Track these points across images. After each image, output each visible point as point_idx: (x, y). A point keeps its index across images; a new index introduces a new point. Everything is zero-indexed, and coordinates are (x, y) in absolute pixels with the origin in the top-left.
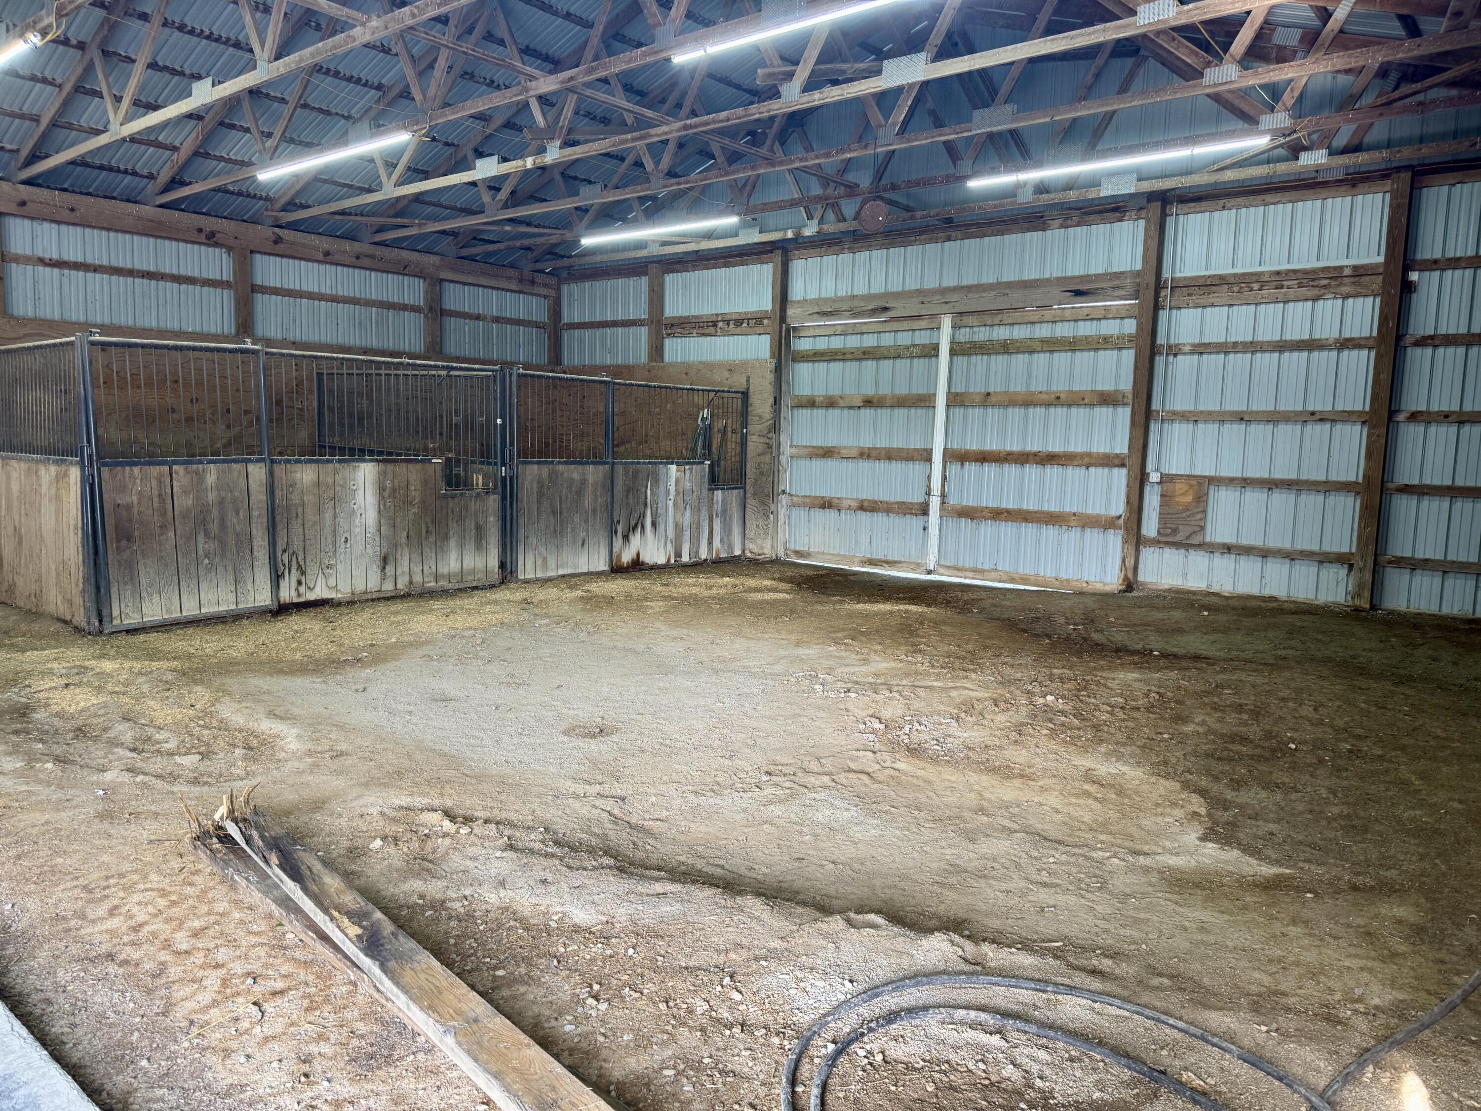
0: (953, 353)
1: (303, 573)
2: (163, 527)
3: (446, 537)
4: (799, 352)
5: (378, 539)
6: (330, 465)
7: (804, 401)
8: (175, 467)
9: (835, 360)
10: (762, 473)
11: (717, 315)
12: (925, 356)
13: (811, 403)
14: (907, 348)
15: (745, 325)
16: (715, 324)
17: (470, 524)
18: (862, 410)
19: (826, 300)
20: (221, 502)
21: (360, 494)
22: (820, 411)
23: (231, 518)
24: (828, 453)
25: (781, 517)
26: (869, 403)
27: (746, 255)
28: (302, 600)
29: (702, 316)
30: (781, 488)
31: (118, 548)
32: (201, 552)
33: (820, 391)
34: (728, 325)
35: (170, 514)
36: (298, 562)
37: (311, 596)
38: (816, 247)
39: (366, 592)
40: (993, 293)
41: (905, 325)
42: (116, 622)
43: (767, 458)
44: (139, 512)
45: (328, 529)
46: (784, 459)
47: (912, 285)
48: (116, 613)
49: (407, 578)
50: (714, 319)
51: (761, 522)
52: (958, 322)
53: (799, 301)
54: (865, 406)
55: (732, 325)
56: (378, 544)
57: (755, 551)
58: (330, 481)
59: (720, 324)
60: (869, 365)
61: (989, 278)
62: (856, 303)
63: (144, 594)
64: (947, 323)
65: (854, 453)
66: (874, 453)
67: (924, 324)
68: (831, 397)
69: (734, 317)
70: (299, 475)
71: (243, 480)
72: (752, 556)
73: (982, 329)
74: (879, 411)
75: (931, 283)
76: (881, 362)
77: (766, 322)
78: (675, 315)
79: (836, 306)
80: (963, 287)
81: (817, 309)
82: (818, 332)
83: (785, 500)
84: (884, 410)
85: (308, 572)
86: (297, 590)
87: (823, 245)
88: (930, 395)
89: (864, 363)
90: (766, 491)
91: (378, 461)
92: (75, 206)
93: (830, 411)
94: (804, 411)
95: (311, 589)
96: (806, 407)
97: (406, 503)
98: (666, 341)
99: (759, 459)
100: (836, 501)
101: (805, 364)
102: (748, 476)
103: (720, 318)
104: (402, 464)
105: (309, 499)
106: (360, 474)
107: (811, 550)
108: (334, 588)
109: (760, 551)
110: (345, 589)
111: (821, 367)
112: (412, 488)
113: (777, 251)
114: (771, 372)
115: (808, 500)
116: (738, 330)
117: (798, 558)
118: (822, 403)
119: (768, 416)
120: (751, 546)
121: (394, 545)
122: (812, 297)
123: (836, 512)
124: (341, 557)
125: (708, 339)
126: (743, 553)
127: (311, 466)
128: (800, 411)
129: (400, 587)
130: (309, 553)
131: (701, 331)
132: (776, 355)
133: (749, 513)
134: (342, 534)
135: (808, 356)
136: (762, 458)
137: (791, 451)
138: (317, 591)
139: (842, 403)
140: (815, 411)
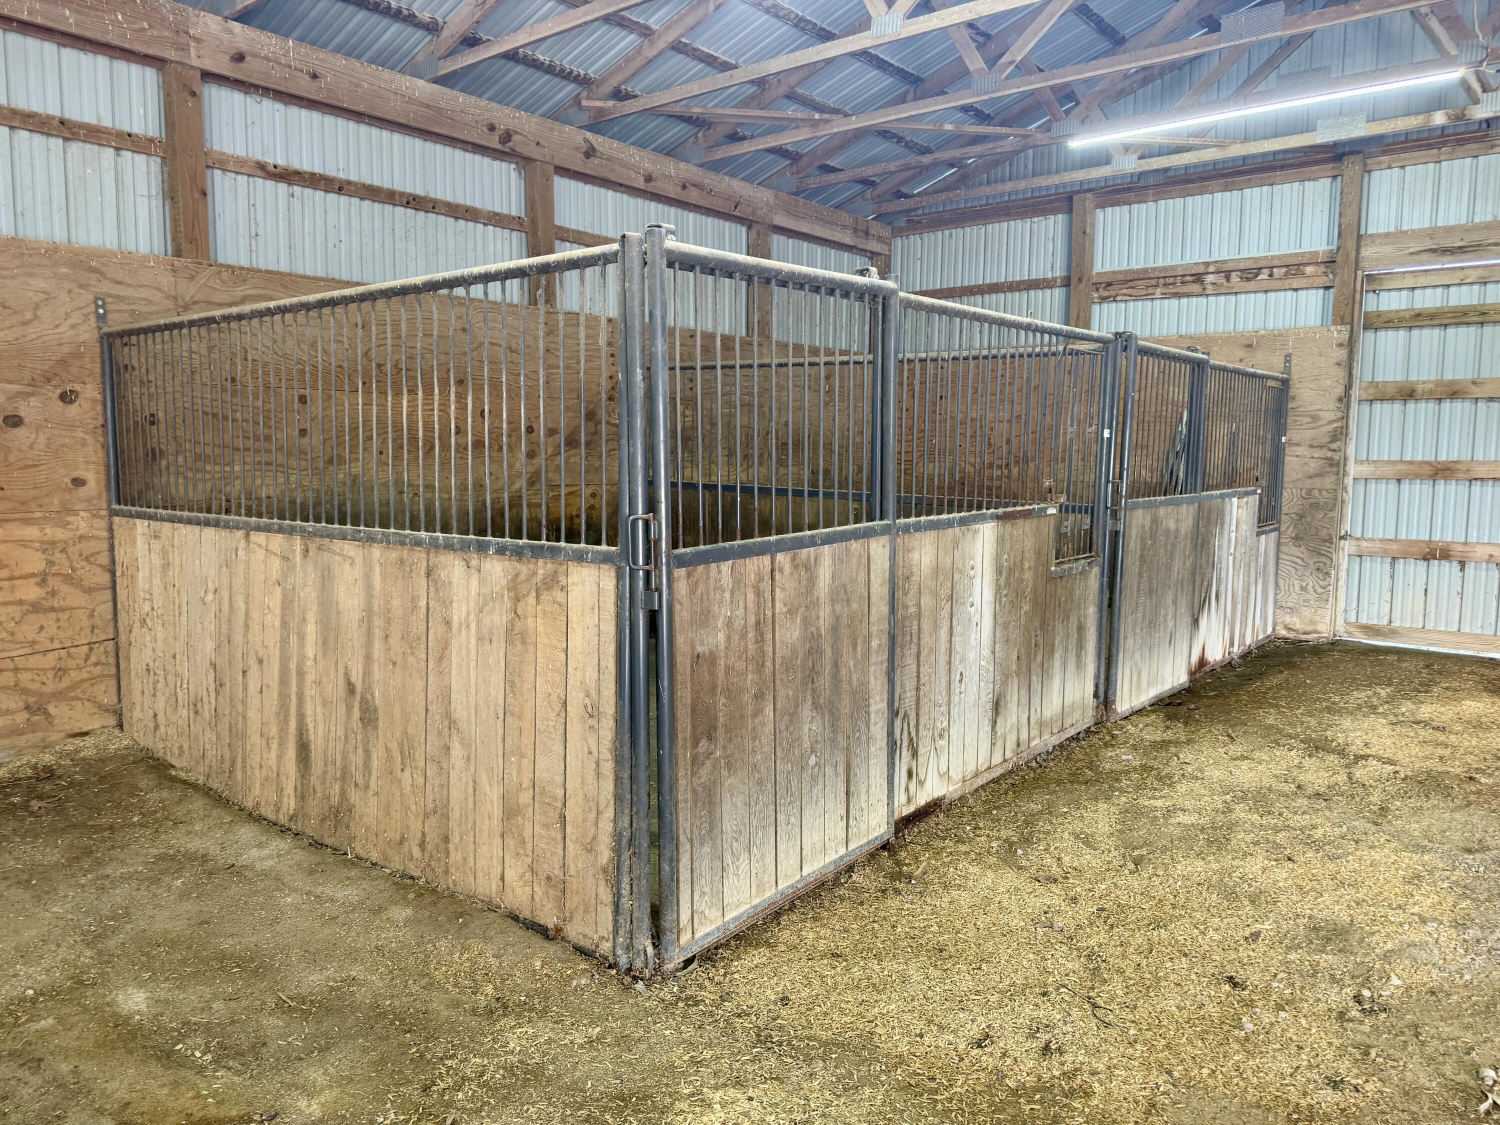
1: (915, 754)
2: (759, 696)
3: (1050, 652)
4: (1379, 314)
5: (991, 669)
6: (950, 531)
7: (1391, 390)
8: (780, 557)
9: (1457, 324)
10: (1315, 506)
11: (1207, 264)
13: (1407, 394)
15: (1264, 276)
16: (1198, 278)
17: (1073, 622)
19: (1449, 230)
20: (835, 629)
21: (977, 581)
22: (1422, 405)
23: (849, 661)
24: (1440, 472)
25: (1343, 574)
27: (1271, 168)
28: (912, 809)
29: (1173, 268)
30: (1347, 527)
31: (694, 760)
32: (807, 744)
33: (1423, 374)
34: (1228, 279)
35: (769, 663)
36: (909, 733)
37: (922, 799)
38: (1429, 147)
39: (976, 775)
42: (685, 938)
43: (1328, 482)
44: (727, 667)
45: (943, 659)
46: (1349, 481)
48: (685, 917)
49: (1015, 739)
50: (1202, 269)
51: (1310, 582)
53: (1387, 235)
55: (1235, 278)
56: (991, 680)
57: (1298, 626)
58: (949, 563)
59: (1210, 278)
63: (728, 859)
68: (1452, 383)
69: (1242, 266)
70: (915, 556)
71: (862, 577)
72: (1291, 635)
77: (1309, 270)
78: (1116, 268)
79: (1475, 237)
81: (1428, 244)
82: (1422, 281)
83: (1347, 546)
85: (921, 751)
86: (907, 789)
87: (1444, 144)
90: (1323, 533)
91: (998, 517)
92: (319, 70)
93: (1446, 405)
94: (1387, 406)
95: (921, 783)
96: (1392, 399)
97: (1019, 594)
98: (1096, 309)
99: (1309, 484)
100: (1459, 548)
101: (1391, 333)
102: (1285, 509)
103: (1212, 269)
104: (1020, 522)
105: (926, 601)
106: (979, 545)
107: (1396, 624)
108: (946, 775)
109: (1310, 628)
110: (956, 775)
111: (1428, 337)
112: (1026, 565)
113: (1352, 158)
114: (1340, 345)
115: (1395, 547)
116: (1252, 285)
117: (1369, 637)
118: (1431, 392)
119: (1331, 416)
120: (1288, 619)
121: (1006, 676)
122: (1415, 226)
123: (1456, 567)
124: (955, 712)
125: (1185, 301)
126: (1274, 629)
127: (931, 535)
128: (1377, 406)
129: (1009, 755)
130: (921, 712)
131: (1172, 290)
132: (1348, 320)
133: (1286, 567)
134: (958, 668)
135: (1401, 320)
136: (1317, 482)
137: (1365, 470)
138: (928, 784)
139: (1477, 392)
140: (1411, 406)
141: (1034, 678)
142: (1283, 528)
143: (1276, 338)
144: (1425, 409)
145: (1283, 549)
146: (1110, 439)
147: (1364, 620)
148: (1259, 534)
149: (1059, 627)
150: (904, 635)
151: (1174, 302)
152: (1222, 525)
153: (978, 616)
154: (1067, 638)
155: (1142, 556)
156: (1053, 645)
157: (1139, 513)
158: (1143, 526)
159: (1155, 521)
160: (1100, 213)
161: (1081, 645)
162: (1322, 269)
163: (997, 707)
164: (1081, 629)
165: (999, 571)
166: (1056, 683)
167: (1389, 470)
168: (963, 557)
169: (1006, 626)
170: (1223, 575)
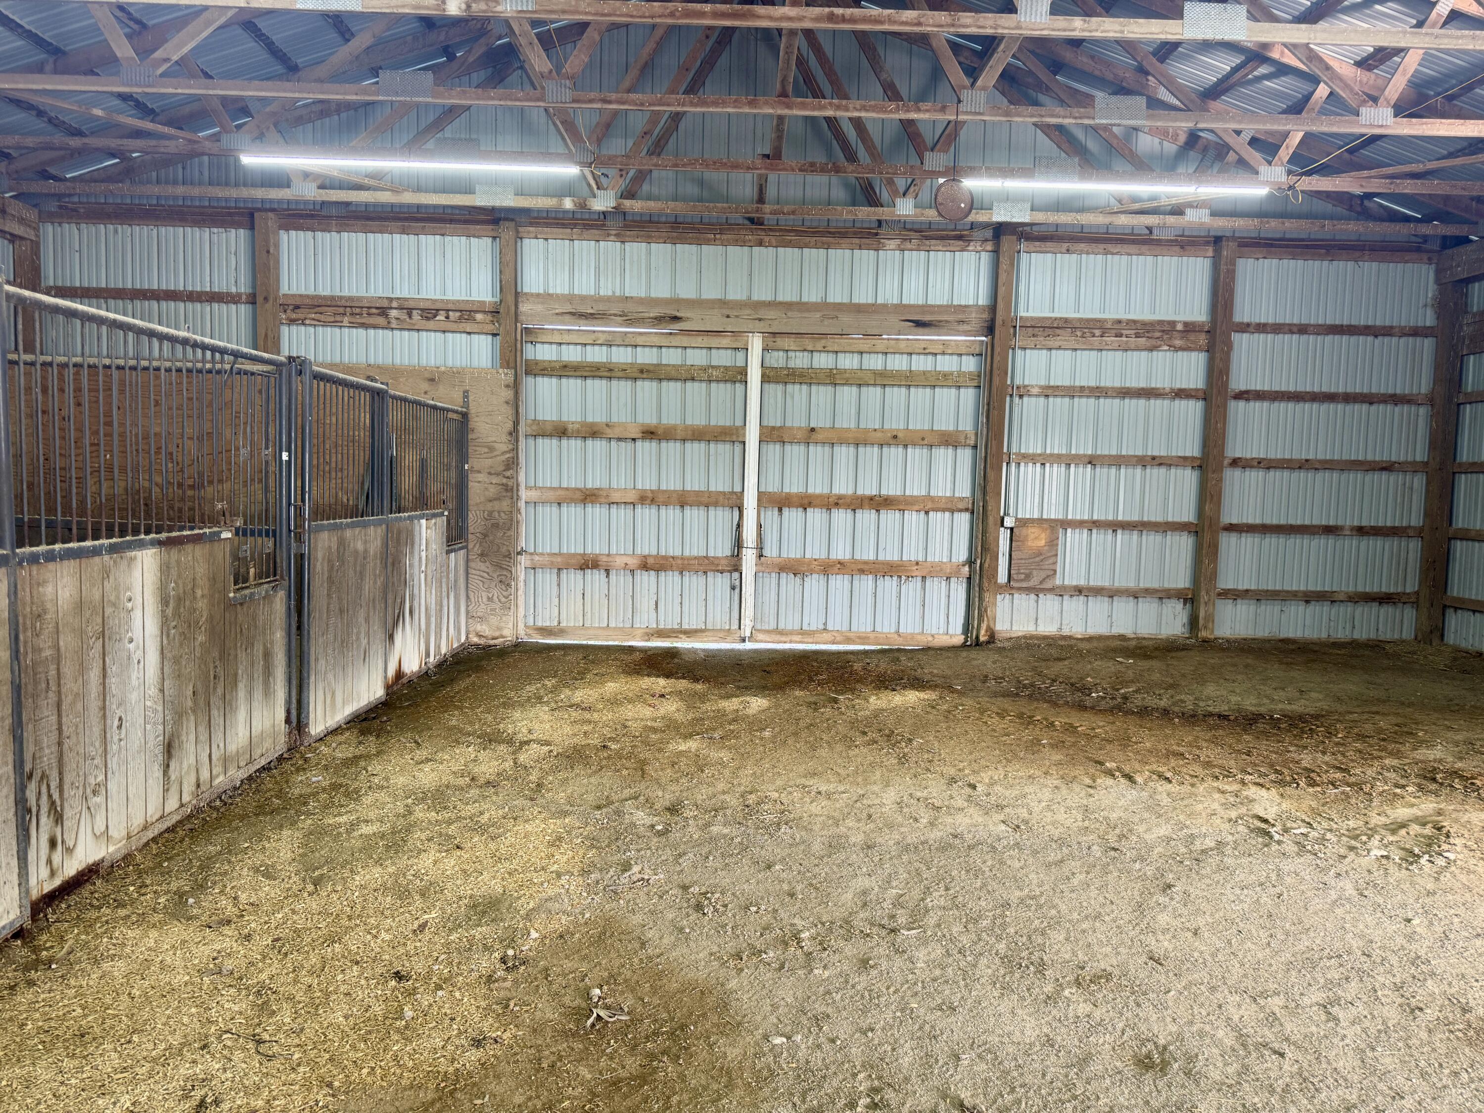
0: (766, 379)
1: (58, 818)
3: (235, 682)
4: (537, 363)
5: (160, 708)
6: (97, 559)
7: (549, 428)
9: (594, 377)
10: (496, 526)
11: (390, 300)
12: (726, 381)
13: (561, 432)
14: (704, 369)
15: (441, 317)
16: (383, 312)
18: (639, 443)
19: (583, 298)
22: (572, 442)
24: (588, 497)
25: (521, 584)
26: (650, 434)
28: (57, 882)
29: (359, 299)
30: (523, 544)
33: (572, 416)
34: (410, 316)
36: (50, 796)
38: (564, 226)
39: (145, 828)
40: (818, 315)
41: (699, 341)
43: (505, 504)
45: (94, 704)
46: (522, 504)
47: (711, 293)
49: (193, 780)
50: (385, 304)
51: (495, 593)
52: (771, 344)
53: (538, 295)
54: (643, 438)
55: (416, 315)
56: (161, 720)
57: (487, 633)
58: (97, 595)
59: (394, 313)
60: (646, 387)
61: (812, 296)
62: (630, 307)
64: (756, 344)
65: (631, 497)
66: (661, 498)
67: (725, 341)
68: (593, 424)
69: (422, 305)
72: (482, 642)
73: (801, 354)
74: (664, 444)
75: (736, 294)
76: (664, 384)
77: (479, 317)
78: (302, 291)
79: (601, 307)
80: (781, 303)
81: (569, 308)
82: (566, 338)
83: (523, 560)
84: (671, 444)
87: (575, 225)
88: (737, 428)
89: (639, 383)
90: (504, 550)
91: (160, 543)
93: (589, 442)
94: (547, 441)
95: (69, 851)
96: (551, 436)
97: (192, 625)
98: (285, 330)
99: (489, 506)
100: (605, 559)
101: (546, 379)
102: (471, 529)
103: (395, 304)
104: (189, 547)
105: (67, 641)
106: (137, 574)
107: (563, 624)
108: (106, 835)
109: (497, 634)
110: (118, 832)
111: (572, 385)
112: (199, 593)
113: (507, 224)
114: (507, 386)
115: (559, 560)
116: (431, 324)
117: (544, 637)
118: (578, 431)
119: (504, 447)
120: (479, 627)
121: (179, 715)
122: (559, 291)
123: (603, 574)
124: (113, 763)
125: (371, 332)
126: (467, 637)
127: (71, 565)
128: (540, 441)
129: (186, 798)
130: (67, 769)
131: (358, 319)
132: (512, 364)
133: (475, 581)
134: (115, 711)
135: (553, 369)
136: (496, 505)
137: (533, 495)
138: (80, 852)
139: (610, 433)
140: (564, 442)
141: (214, 712)
142: (471, 546)
143: (455, 375)
144: (575, 444)
145: (472, 564)
146: (289, 462)
147: (539, 624)
148: (448, 552)
149: (242, 656)
150: (36, 683)
151: (361, 332)
152: (413, 545)
153: (139, 653)
154: (253, 665)
155: (330, 578)
156: (236, 675)
157: (325, 535)
158: (330, 547)
159: (342, 543)
160: (283, 235)
161: (268, 672)
162: (489, 318)
163: (169, 749)
164: (267, 655)
165: (164, 601)
166: (242, 715)
167: (550, 495)
168: (117, 588)
169: (176, 661)
170: (416, 591)
